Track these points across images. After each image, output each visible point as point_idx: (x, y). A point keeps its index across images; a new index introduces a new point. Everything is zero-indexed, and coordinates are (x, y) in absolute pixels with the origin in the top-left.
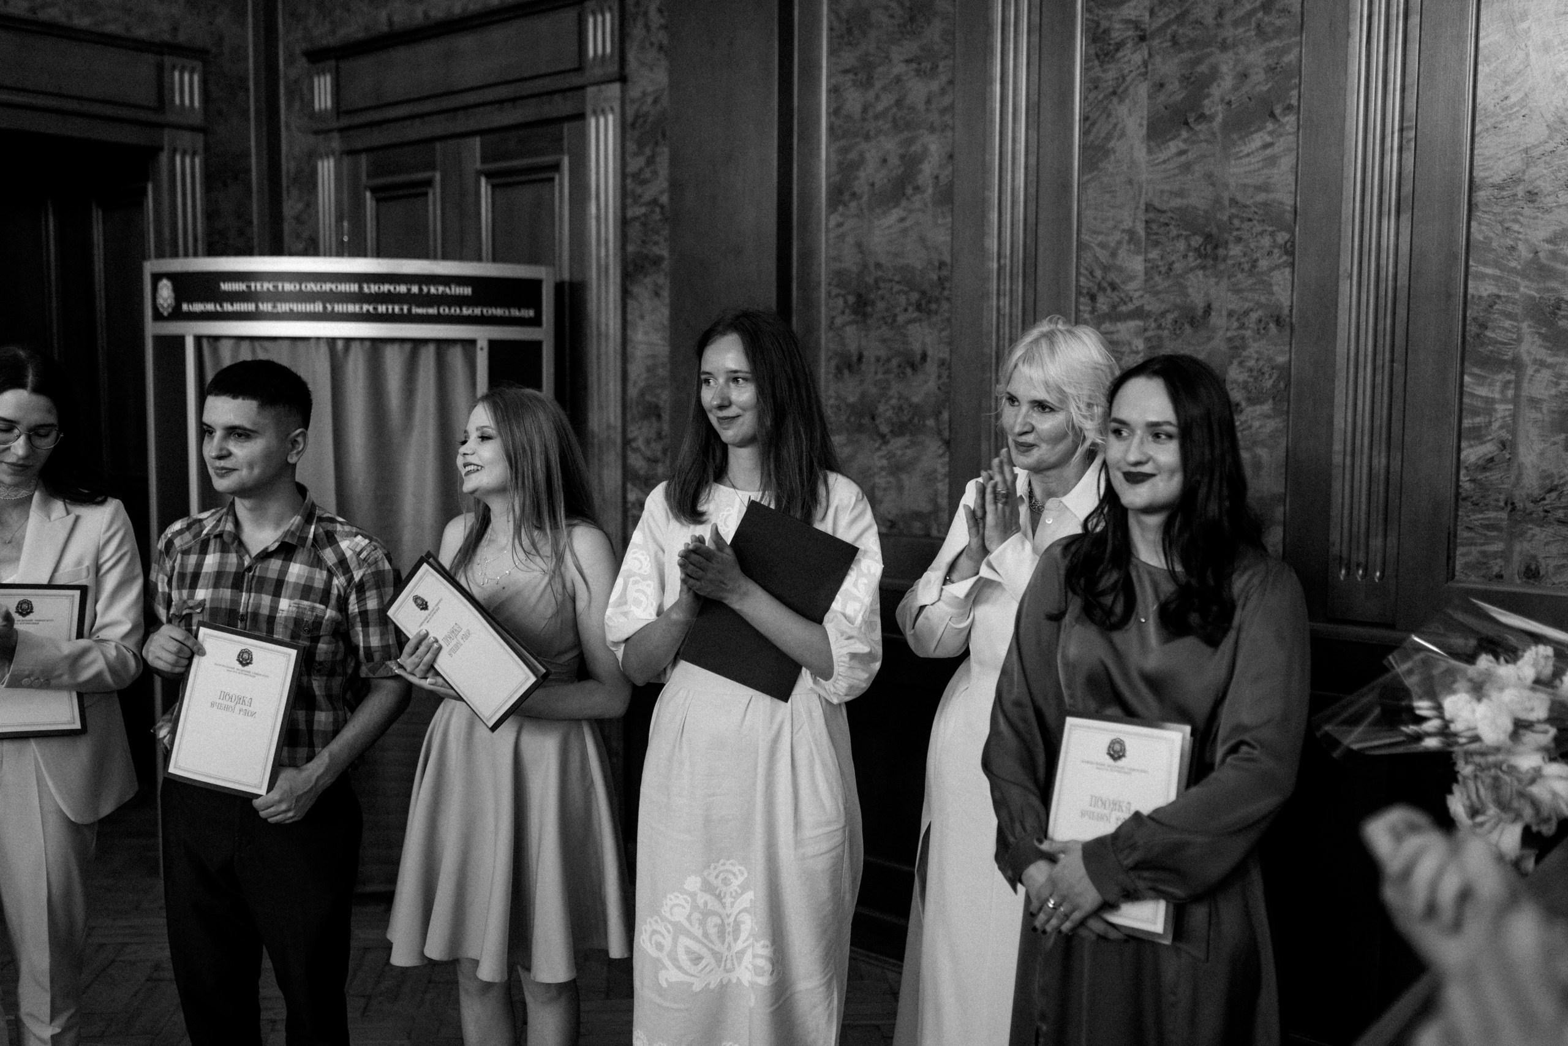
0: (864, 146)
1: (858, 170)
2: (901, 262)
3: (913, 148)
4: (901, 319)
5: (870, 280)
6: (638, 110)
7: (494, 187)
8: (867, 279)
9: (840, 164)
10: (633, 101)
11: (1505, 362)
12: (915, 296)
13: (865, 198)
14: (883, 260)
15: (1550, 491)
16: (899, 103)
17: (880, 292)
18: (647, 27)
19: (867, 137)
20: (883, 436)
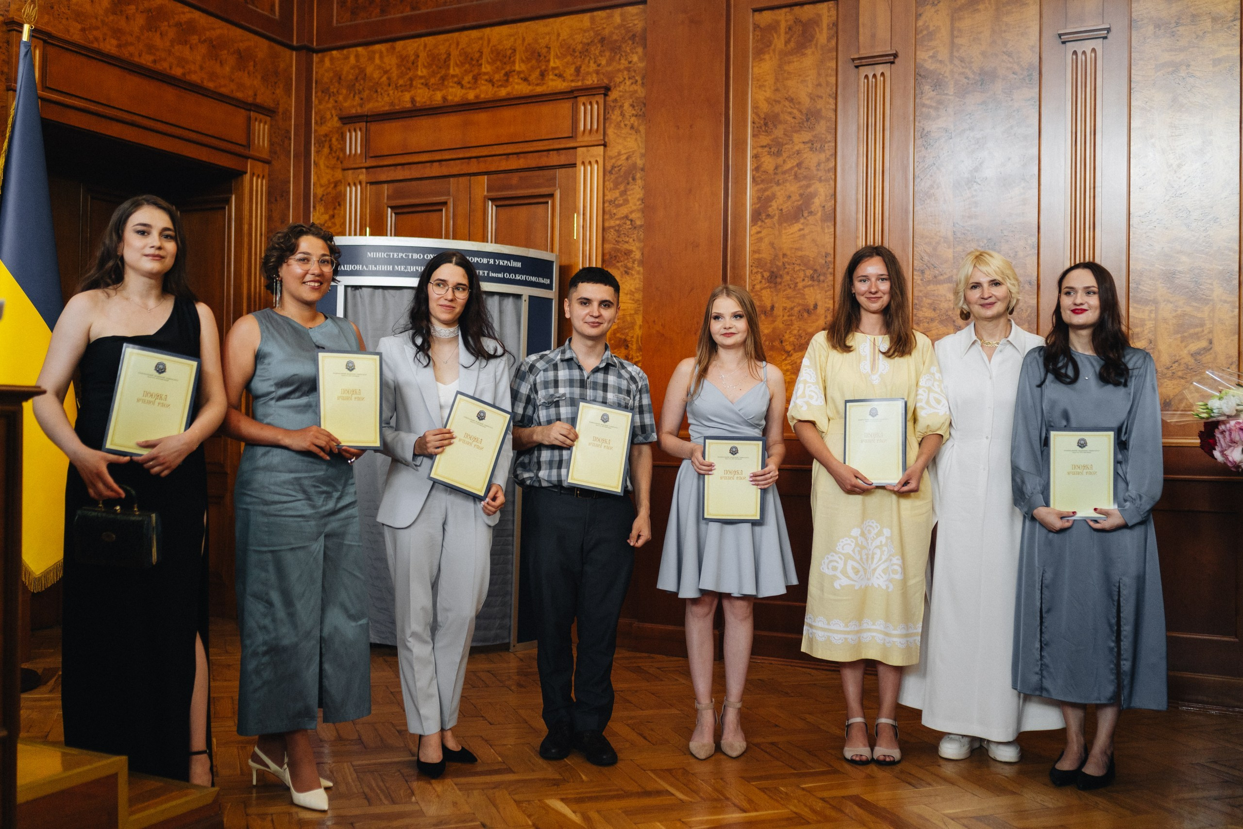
0: (776, 188)
1: (771, 201)
2: (799, 253)
3: (809, 190)
4: (800, 285)
5: (780, 264)
6: (614, 164)
7: (497, 206)
8: (777, 263)
9: (759, 198)
10: (611, 158)
11: (1150, 301)
12: (809, 272)
13: (776, 218)
14: (788, 253)
15: (1174, 363)
16: (799, 165)
17: (786, 270)
18: (622, 115)
19: (778, 184)
20: (788, 352)
